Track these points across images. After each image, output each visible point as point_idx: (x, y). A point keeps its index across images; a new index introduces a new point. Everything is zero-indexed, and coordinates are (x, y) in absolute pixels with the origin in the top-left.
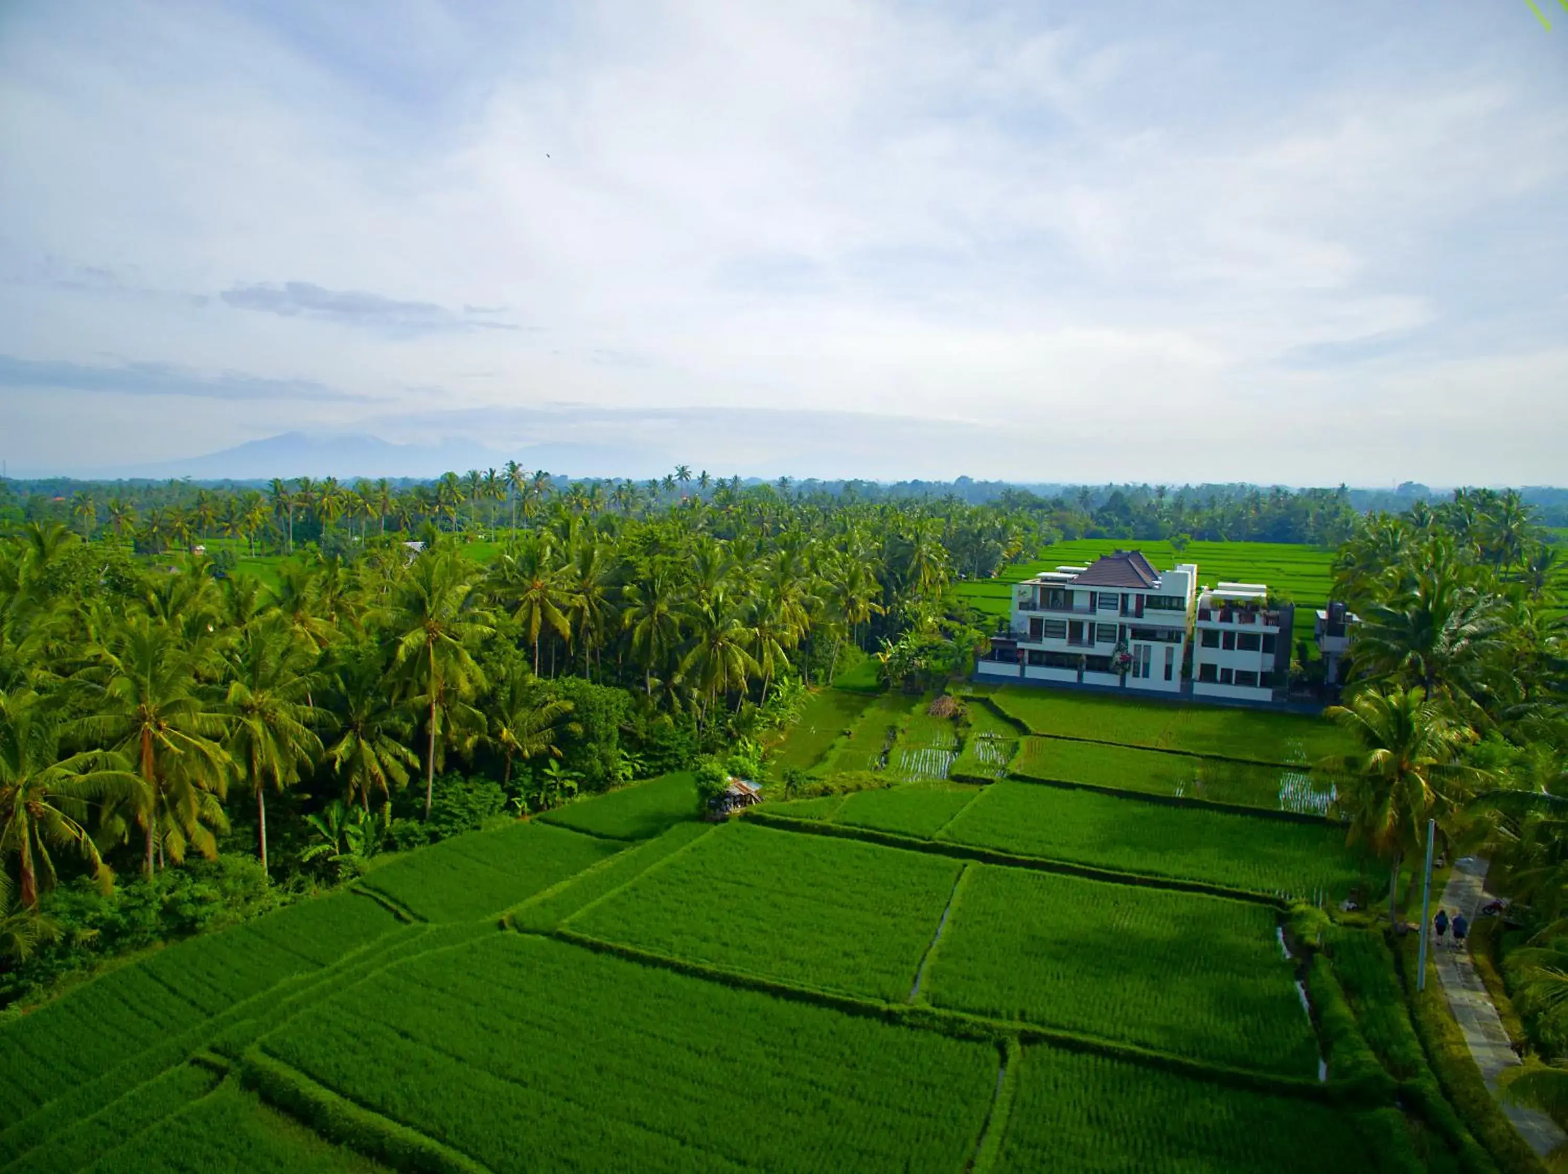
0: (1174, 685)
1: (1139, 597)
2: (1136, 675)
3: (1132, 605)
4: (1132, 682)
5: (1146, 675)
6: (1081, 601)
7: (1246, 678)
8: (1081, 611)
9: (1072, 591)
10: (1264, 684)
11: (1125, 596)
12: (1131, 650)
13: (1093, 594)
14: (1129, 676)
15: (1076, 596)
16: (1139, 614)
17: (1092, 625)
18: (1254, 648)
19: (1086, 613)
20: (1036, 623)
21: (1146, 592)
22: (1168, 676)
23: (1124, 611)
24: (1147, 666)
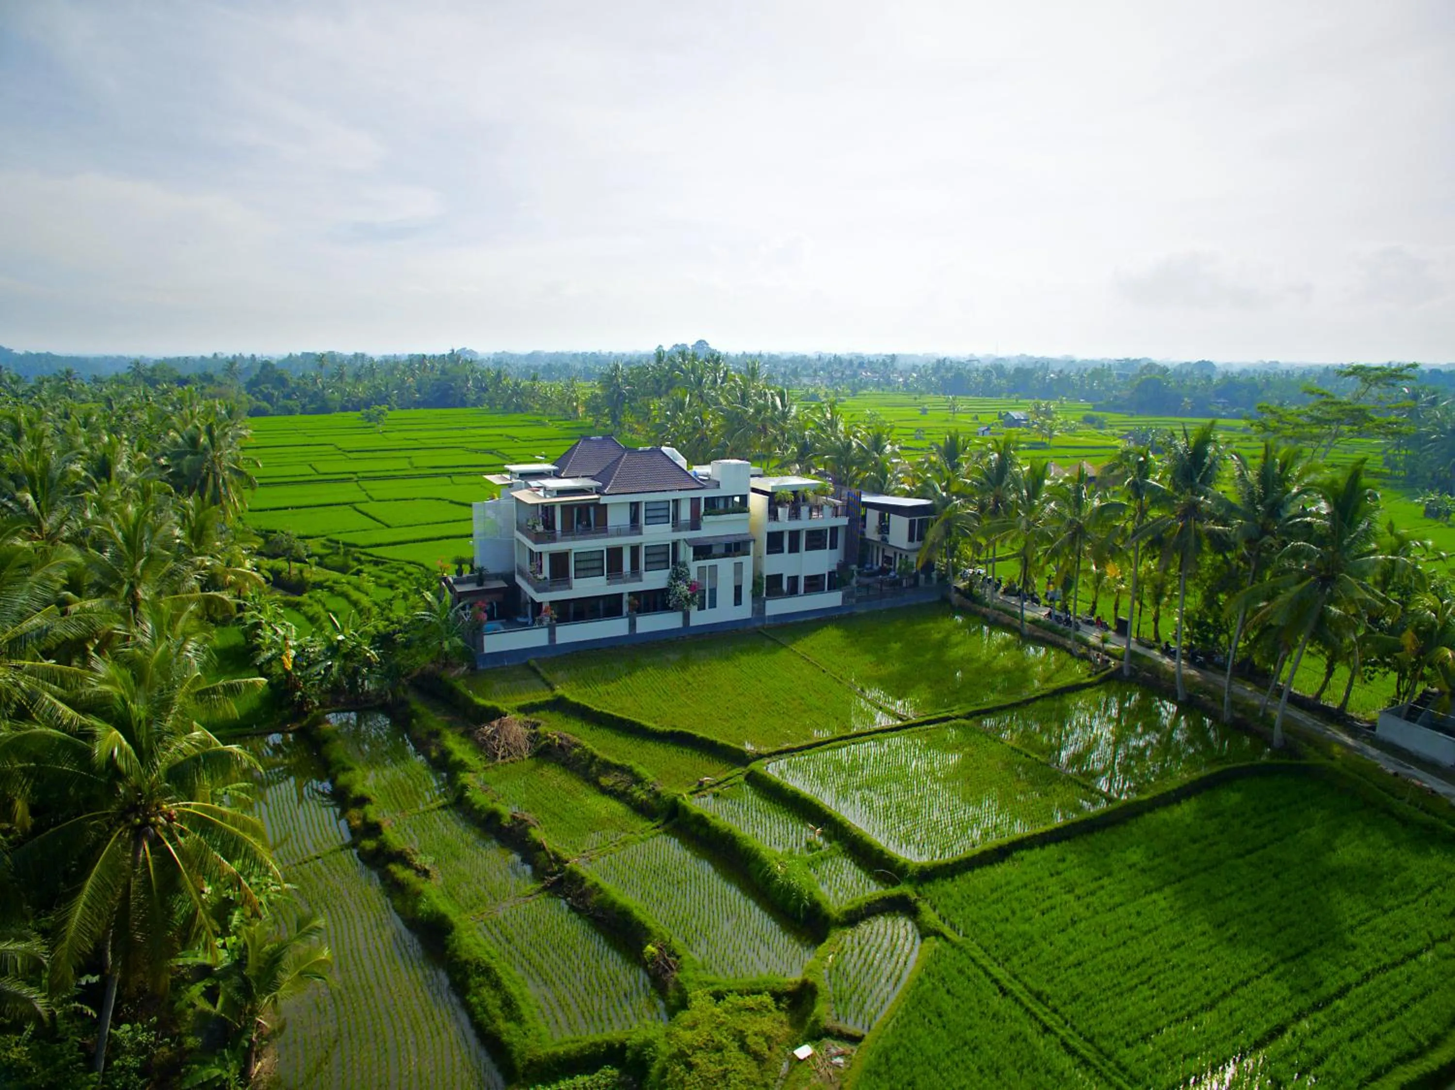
0: (745, 611)
1: (695, 501)
2: (702, 607)
3: (685, 514)
4: (699, 618)
5: (713, 605)
6: (618, 517)
7: (814, 584)
8: (619, 533)
9: (606, 505)
10: (832, 587)
11: (676, 502)
12: (693, 576)
13: (635, 506)
14: (693, 610)
15: (609, 509)
16: (695, 525)
17: (635, 550)
18: (821, 546)
19: (626, 535)
20: (559, 561)
21: (703, 494)
22: (738, 600)
23: (677, 526)
24: (713, 591)
